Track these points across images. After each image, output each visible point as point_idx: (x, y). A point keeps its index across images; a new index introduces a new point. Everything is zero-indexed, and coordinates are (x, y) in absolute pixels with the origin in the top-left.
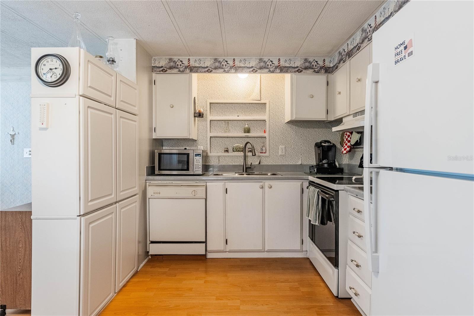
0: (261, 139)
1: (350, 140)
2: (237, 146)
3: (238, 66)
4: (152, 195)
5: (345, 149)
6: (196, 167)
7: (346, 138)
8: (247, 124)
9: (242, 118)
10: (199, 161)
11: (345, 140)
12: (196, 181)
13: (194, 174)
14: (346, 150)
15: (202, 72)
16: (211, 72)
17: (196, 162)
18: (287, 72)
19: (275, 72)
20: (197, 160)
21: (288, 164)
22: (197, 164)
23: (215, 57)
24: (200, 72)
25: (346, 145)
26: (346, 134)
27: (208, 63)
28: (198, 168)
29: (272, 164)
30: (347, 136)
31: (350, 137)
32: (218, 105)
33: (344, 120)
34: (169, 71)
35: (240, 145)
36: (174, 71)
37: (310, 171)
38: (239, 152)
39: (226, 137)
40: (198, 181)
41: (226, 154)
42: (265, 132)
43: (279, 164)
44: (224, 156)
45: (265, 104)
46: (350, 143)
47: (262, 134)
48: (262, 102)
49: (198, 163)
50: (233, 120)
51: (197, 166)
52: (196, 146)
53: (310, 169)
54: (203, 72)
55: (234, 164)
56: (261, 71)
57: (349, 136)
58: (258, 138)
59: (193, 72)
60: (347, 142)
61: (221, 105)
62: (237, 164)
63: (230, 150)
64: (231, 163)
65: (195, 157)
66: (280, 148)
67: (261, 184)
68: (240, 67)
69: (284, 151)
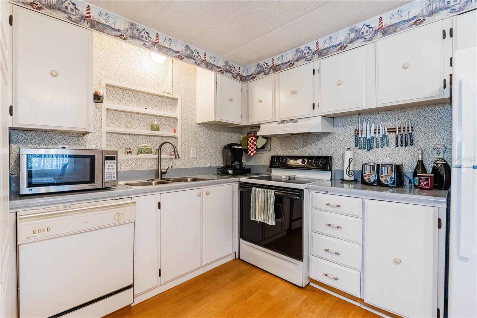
0: (170, 139)
1: (256, 144)
2: (145, 146)
3: (163, 45)
4: (28, 238)
5: (252, 152)
6: (107, 176)
7: (252, 142)
8: (156, 119)
9: (149, 111)
10: (112, 168)
11: (250, 144)
12: (116, 198)
13: (104, 187)
14: (254, 153)
15: (110, 34)
16: (125, 39)
17: (108, 169)
18: (211, 69)
19: (201, 66)
20: (109, 166)
21: (199, 167)
22: (109, 172)
23: (132, 21)
24: (108, 33)
25: (253, 148)
26: (251, 139)
27: (121, 25)
28: (112, 178)
29: (184, 167)
30: (252, 141)
31: (256, 141)
32: (116, 90)
33: (261, 126)
34: (45, 10)
35: (148, 145)
36: (58, 15)
37: (218, 173)
38: (148, 154)
39: (127, 134)
40: (118, 198)
41: (129, 156)
42: (175, 131)
43: (191, 167)
44: (127, 159)
45: (177, 99)
46: (256, 147)
47: (172, 134)
48: (174, 96)
49: (112, 170)
50: (137, 113)
51: (109, 174)
52: (83, 144)
53: (217, 171)
54: (112, 35)
55: (141, 169)
56: (187, 60)
57: (254, 141)
58: (167, 138)
59: (96, 30)
60: (252, 146)
61: (120, 90)
62: (145, 169)
63: (134, 151)
64: (137, 168)
65: (106, 161)
66: (191, 150)
67: (199, 191)
68: (165, 47)
69: (195, 153)
